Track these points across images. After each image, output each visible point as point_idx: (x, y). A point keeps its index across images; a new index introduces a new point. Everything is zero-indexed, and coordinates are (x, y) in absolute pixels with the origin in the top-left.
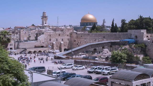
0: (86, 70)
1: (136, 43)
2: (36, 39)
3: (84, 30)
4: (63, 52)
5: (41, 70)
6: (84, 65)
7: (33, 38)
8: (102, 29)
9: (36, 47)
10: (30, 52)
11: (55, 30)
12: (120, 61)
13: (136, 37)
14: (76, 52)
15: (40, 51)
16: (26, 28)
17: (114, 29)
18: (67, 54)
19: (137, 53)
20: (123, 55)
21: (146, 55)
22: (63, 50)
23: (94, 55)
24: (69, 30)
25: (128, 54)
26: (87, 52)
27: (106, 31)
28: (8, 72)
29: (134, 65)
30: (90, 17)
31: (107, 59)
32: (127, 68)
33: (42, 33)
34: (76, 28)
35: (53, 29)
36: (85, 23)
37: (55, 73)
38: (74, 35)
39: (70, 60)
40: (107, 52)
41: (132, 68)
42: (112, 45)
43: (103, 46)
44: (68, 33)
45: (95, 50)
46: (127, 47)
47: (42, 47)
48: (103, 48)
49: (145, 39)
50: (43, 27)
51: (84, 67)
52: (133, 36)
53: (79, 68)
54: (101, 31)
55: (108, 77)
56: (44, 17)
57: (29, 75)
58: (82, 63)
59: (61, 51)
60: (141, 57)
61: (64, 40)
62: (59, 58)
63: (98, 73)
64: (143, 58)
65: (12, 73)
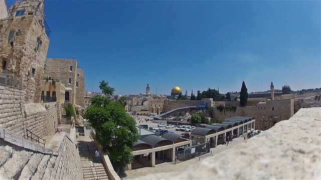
0: (175, 129)
1: (206, 108)
2: (142, 105)
3: (173, 98)
4: (160, 115)
5: (145, 127)
6: (173, 125)
7: (140, 104)
8: (185, 98)
9: (142, 110)
10: (138, 114)
11: (154, 98)
12: (197, 122)
13: (207, 103)
14: (168, 115)
15: (145, 114)
16: (136, 96)
17: (193, 97)
18: (162, 116)
19: (207, 117)
20: (199, 117)
21: (212, 117)
22: (159, 113)
23: (180, 118)
24: (164, 98)
25: (202, 117)
26: (175, 116)
27: (188, 99)
28: (125, 125)
29: (205, 125)
30: (178, 88)
31: (188, 120)
32: (201, 126)
33: (145, 100)
34: (168, 97)
35: (153, 97)
36: (174, 93)
37: (154, 130)
38: (167, 102)
39: (164, 121)
40: (188, 116)
41: (204, 127)
42: (191, 110)
43: (186, 111)
44: (163, 101)
45: (180, 113)
46: (201, 111)
47: (146, 110)
48: (186, 112)
49: (212, 105)
50: (147, 96)
51: (173, 126)
52: (205, 104)
53: (170, 127)
54: (184, 100)
55: (190, 133)
56: (148, 88)
57: (138, 129)
58: (172, 123)
59: (158, 114)
60: (209, 119)
61: (160, 105)
62: (157, 119)
63: (183, 130)
64: (211, 120)
65: (128, 126)
